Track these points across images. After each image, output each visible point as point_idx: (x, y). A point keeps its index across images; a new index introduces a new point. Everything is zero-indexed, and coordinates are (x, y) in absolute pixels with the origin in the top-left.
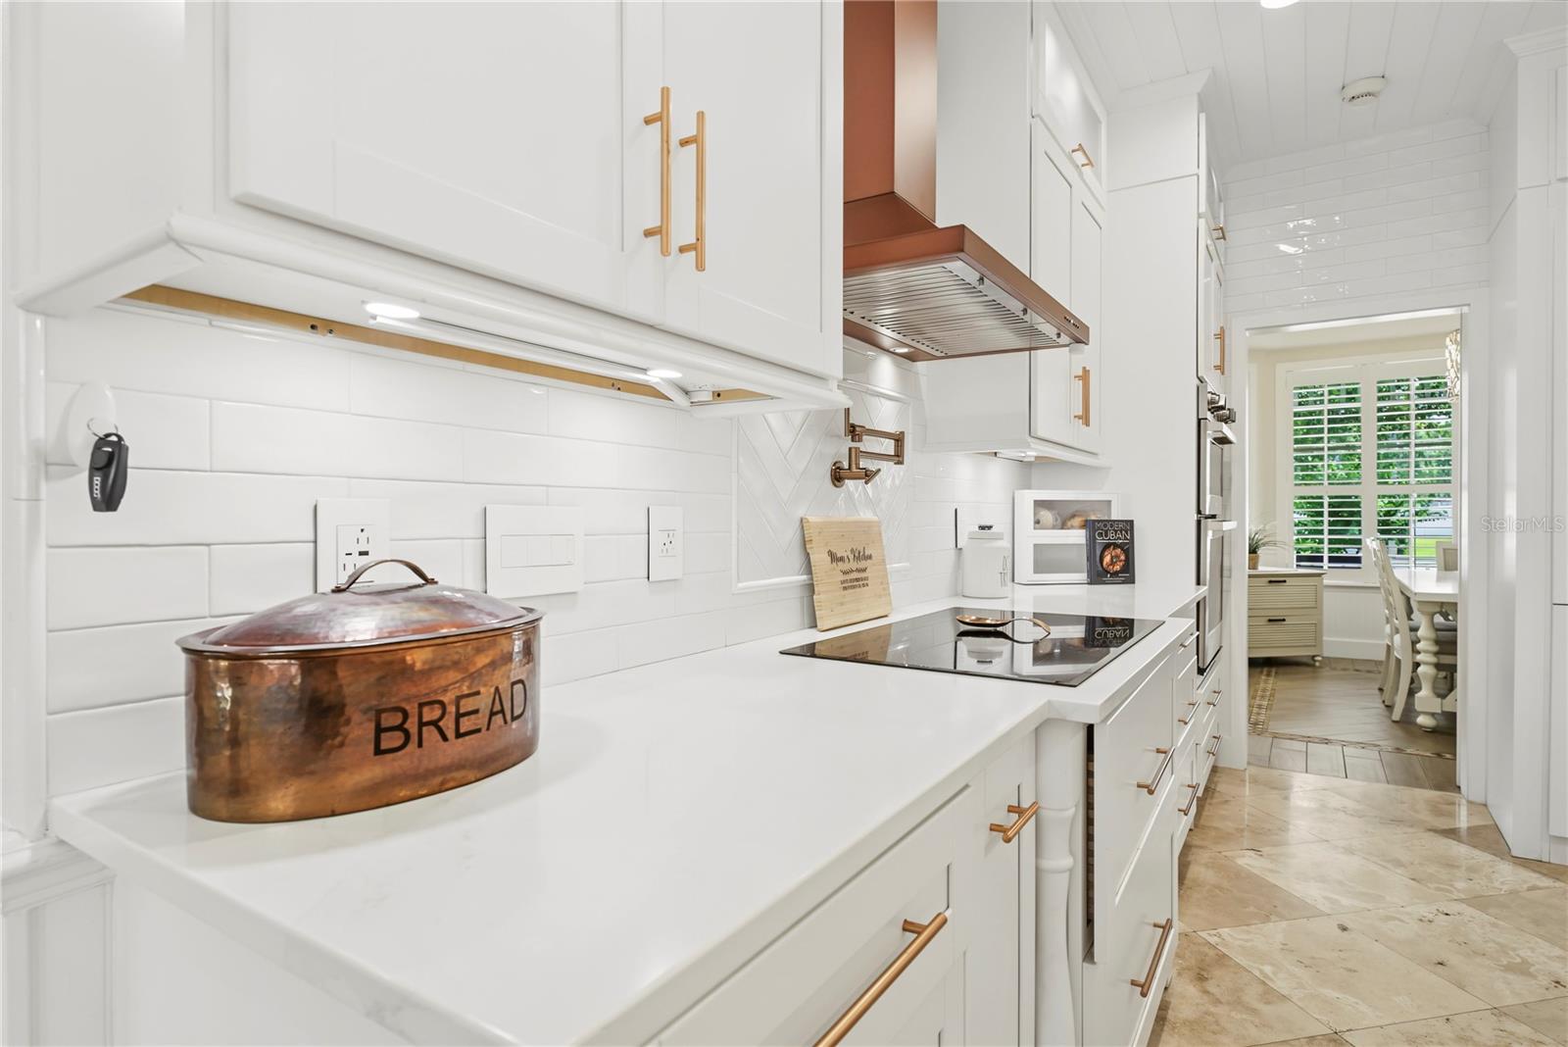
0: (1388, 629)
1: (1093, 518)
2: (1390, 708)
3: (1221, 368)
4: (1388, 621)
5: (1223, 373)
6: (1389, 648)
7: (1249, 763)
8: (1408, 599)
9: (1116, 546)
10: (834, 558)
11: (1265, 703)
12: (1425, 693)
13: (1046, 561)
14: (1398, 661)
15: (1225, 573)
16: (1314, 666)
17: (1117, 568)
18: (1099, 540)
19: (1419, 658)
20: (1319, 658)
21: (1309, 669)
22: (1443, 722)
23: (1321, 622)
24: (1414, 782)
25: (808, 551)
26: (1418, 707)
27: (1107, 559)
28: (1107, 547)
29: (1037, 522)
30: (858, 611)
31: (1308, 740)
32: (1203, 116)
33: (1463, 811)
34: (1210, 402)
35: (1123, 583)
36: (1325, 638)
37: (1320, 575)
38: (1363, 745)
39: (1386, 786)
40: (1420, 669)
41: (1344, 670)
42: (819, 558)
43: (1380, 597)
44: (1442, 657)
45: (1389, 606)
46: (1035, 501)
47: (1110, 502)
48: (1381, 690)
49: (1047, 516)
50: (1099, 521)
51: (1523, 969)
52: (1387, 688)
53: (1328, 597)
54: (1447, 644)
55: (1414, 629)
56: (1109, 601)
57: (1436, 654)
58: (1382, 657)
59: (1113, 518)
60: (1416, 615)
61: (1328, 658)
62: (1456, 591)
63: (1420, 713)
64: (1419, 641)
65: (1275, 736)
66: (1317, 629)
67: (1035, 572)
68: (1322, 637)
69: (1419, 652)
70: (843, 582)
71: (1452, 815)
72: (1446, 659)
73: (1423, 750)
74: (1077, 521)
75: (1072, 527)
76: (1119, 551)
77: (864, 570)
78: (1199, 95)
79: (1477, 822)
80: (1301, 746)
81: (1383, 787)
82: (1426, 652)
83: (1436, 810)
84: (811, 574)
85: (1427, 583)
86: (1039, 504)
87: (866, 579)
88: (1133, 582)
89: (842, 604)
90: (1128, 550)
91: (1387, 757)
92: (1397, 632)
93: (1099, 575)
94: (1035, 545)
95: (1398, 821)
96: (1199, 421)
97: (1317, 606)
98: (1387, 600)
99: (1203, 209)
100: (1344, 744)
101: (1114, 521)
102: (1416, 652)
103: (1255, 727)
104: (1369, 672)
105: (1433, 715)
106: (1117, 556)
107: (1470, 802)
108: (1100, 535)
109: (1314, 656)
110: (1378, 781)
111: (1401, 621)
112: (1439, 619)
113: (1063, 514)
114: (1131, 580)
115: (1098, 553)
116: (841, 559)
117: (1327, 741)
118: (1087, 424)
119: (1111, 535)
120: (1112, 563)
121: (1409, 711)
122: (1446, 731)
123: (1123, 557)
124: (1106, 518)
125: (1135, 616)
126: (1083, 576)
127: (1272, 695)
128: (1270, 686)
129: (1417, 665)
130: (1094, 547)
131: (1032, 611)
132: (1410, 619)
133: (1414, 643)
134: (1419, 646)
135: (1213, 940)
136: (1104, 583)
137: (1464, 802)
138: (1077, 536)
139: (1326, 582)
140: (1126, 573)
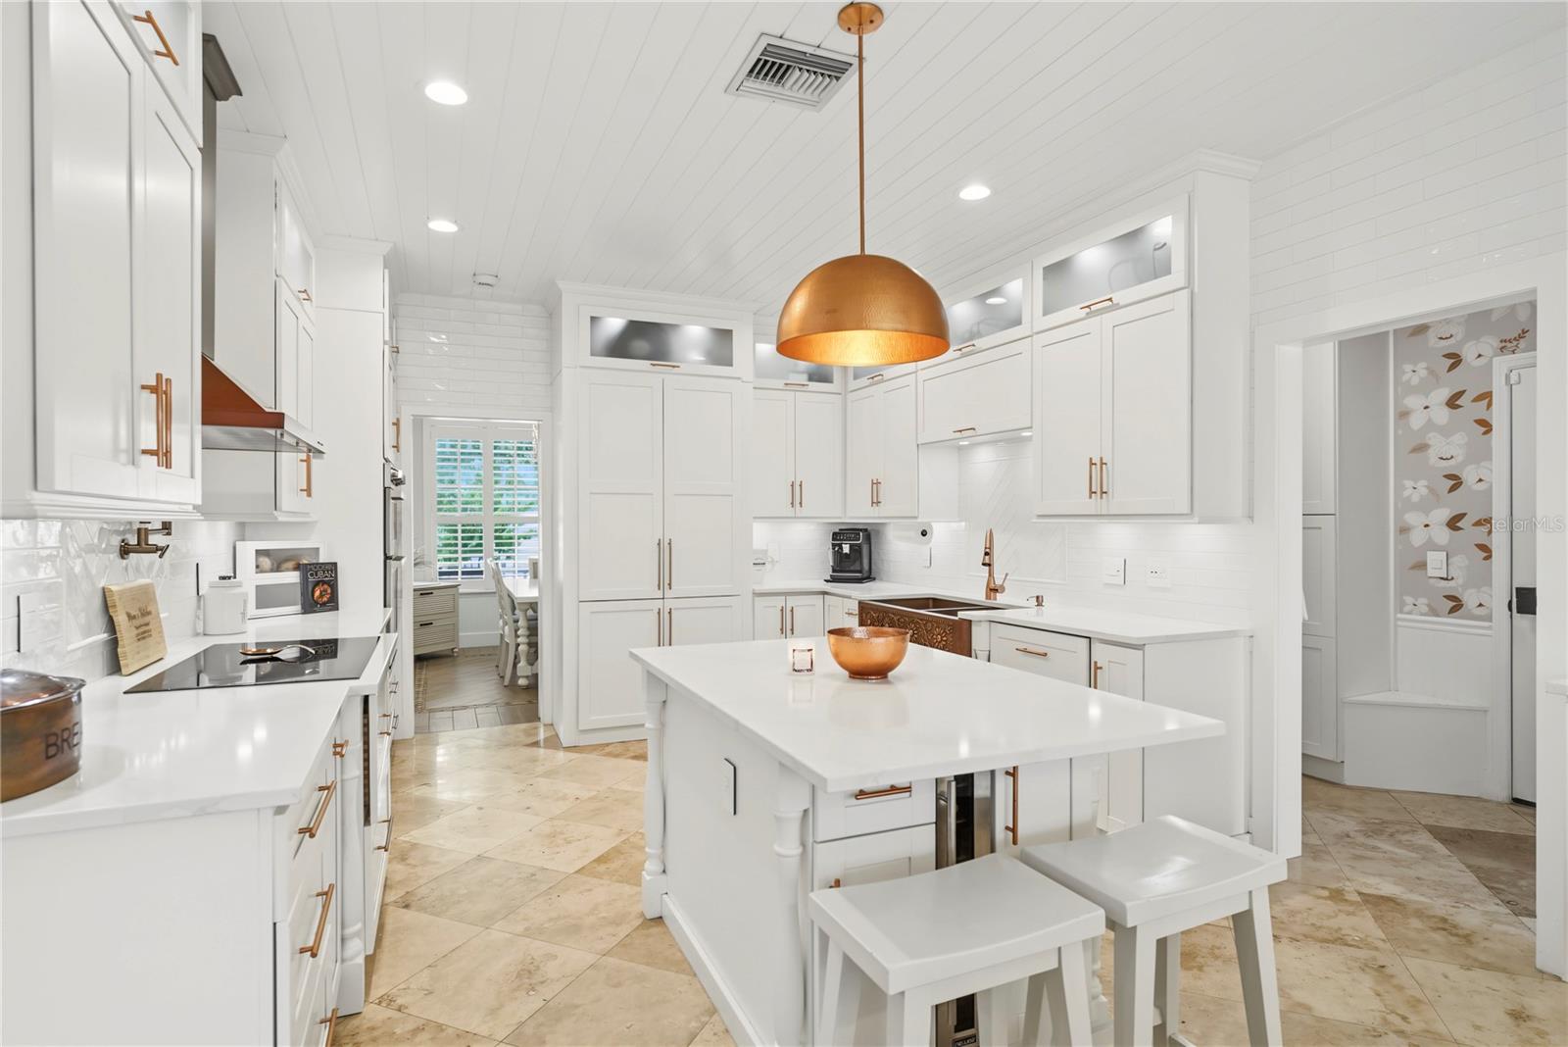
0: (501, 622)
1: (305, 562)
2: (502, 677)
3: (396, 447)
4: (501, 617)
5: (398, 451)
6: (502, 636)
7: (415, 733)
8: (513, 601)
9: (324, 583)
10: (131, 617)
11: (421, 689)
12: (522, 664)
13: (266, 598)
14: (507, 644)
15: (399, 595)
16: (453, 656)
17: (325, 599)
18: (311, 579)
19: (519, 640)
20: (456, 650)
21: (449, 659)
22: (532, 681)
23: (458, 621)
24: (515, 721)
25: (111, 614)
26: (519, 674)
27: (317, 593)
28: (317, 584)
29: (257, 567)
30: (148, 657)
31: (453, 709)
32: (386, 271)
33: (542, 730)
34: (393, 475)
35: (330, 610)
36: (460, 634)
37: (456, 586)
38: (487, 705)
39: (500, 727)
40: (520, 648)
41: (474, 656)
42: (120, 619)
43: (495, 600)
44: (531, 638)
45: (502, 608)
46: (257, 551)
47: (318, 549)
48: (497, 666)
49: (266, 562)
50: (310, 565)
51: (564, 798)
52: (501, 666)
53: (462, 602)
54: (533, 630)
55: (516, 621)
56: (318, 626)
57: (528, 636)
58: (498, 643)
59: (321, 561)
60: (517, 612)
61: (463, 649)
62: (537, 595)
63: (519, 677)
64: (519, 629)
65: (431, 711)
66: (455, 627)
67: (257, 608)
68: (458, 632)
69: (519, 637)
70: (138, 635)
71: (537, 734)
72: (533, 639)
73: (521, 700)
74: (291, 564)
75: (287, 570)
76: (326, 586)
77: (147, 624)
78: (384, 257)
79: (549, 734)
80: (449, 714)
81: (497, 729)
82: (523, 636)
83: (528, 733)
84: (115, 633)
85: (523, 589)
86: (259, 553)
87: (149, 631)
88: (338, 609)
89: (138, 653)
90: (333, 585)
91: (501, 710)
92: (507, 624)
93: (310, 606)
94: (257, 586)
95: (507, 745)
96: (385, 488)
97: (454, 610)
98: (500, 603)
99: (387, 338)
100: (476, 706)
101: (322, 564)
102: (517, 636)
103: (419, 708)
104: (489, 655)
105: (527, 677)
106: (325, 591)
107: (545, 725)
108: (312, 575)
109: (453, 649)
110: (496, 725)
111: (508, 617)
112: (530, 612)
113: (278, 561)
114: (336, 608)
115: (310, 589)
116: (134, 617)
117: (465, 708)
118: (309, 495)
119: (320, 573)
120: (321, 596)
121: (514, 676)
122: (533, 687)
123: (329, 591)
124: (314, 561)
125: (340, 636)
126: (298, 608)
127: (426, 683)
128: (423, 677)
129: (518, 645)
130: (307, 585)
131: (254, 641)
132: (514, 614)
133: (516, 631)
134: (519, 633)
135: (407, 839)
136: (315, 612)
137: (542, 725)
138: (292, 577)
139: (461, 590)
140: (331, 603)
